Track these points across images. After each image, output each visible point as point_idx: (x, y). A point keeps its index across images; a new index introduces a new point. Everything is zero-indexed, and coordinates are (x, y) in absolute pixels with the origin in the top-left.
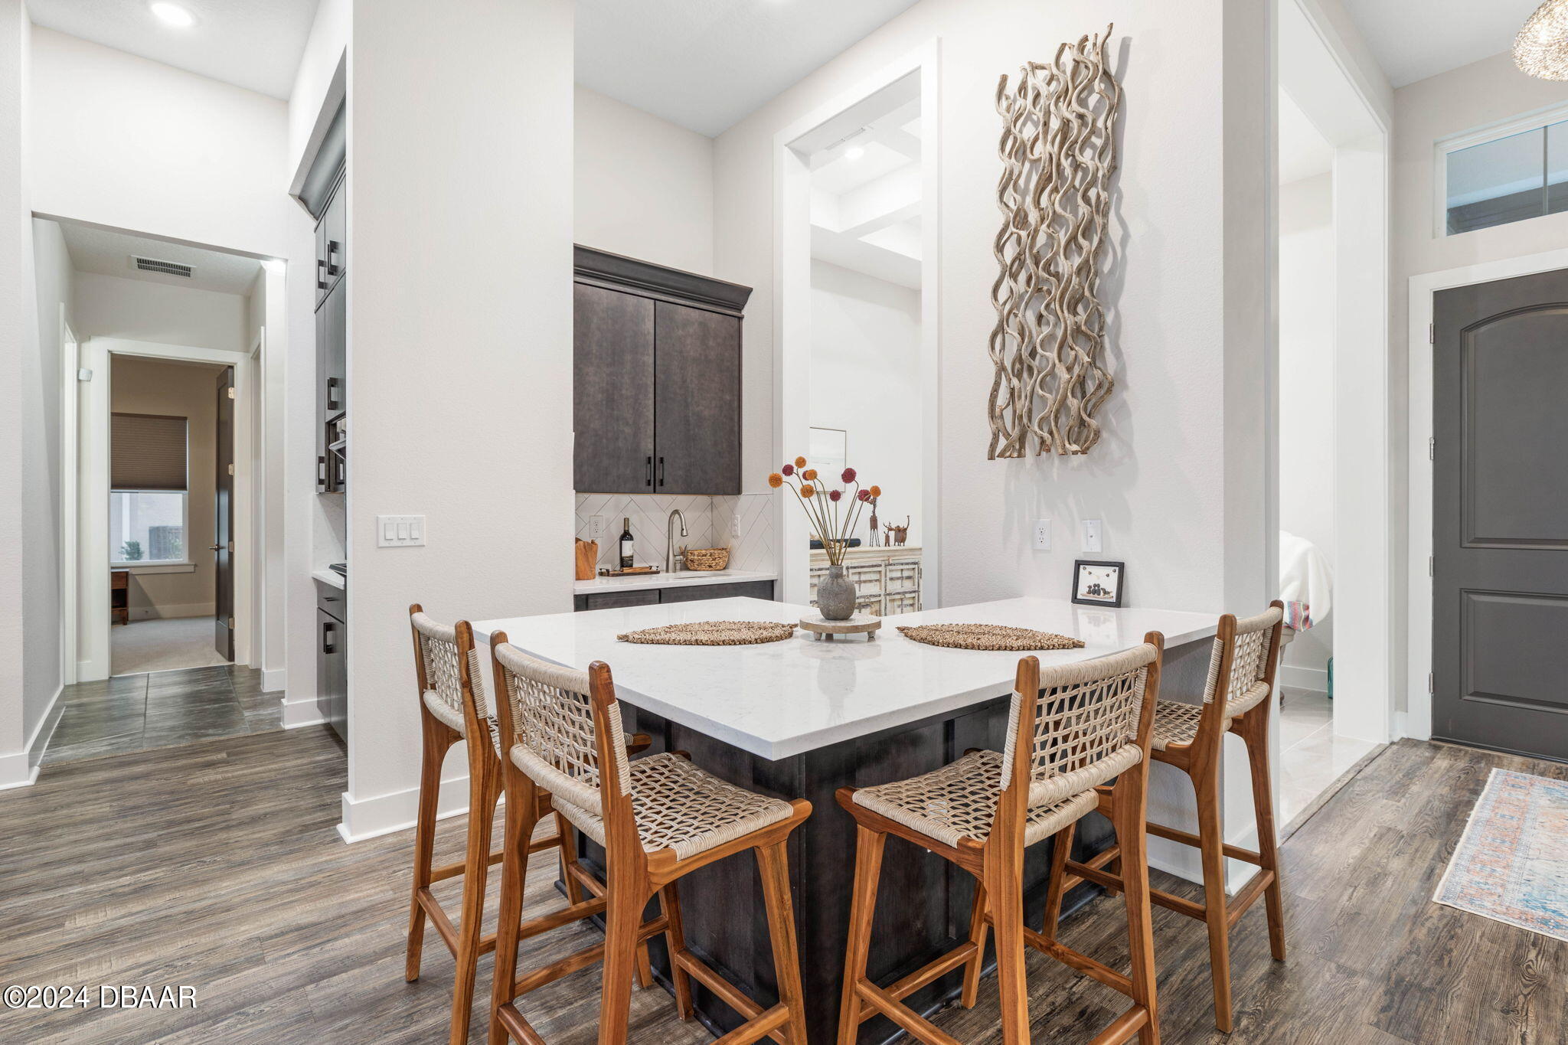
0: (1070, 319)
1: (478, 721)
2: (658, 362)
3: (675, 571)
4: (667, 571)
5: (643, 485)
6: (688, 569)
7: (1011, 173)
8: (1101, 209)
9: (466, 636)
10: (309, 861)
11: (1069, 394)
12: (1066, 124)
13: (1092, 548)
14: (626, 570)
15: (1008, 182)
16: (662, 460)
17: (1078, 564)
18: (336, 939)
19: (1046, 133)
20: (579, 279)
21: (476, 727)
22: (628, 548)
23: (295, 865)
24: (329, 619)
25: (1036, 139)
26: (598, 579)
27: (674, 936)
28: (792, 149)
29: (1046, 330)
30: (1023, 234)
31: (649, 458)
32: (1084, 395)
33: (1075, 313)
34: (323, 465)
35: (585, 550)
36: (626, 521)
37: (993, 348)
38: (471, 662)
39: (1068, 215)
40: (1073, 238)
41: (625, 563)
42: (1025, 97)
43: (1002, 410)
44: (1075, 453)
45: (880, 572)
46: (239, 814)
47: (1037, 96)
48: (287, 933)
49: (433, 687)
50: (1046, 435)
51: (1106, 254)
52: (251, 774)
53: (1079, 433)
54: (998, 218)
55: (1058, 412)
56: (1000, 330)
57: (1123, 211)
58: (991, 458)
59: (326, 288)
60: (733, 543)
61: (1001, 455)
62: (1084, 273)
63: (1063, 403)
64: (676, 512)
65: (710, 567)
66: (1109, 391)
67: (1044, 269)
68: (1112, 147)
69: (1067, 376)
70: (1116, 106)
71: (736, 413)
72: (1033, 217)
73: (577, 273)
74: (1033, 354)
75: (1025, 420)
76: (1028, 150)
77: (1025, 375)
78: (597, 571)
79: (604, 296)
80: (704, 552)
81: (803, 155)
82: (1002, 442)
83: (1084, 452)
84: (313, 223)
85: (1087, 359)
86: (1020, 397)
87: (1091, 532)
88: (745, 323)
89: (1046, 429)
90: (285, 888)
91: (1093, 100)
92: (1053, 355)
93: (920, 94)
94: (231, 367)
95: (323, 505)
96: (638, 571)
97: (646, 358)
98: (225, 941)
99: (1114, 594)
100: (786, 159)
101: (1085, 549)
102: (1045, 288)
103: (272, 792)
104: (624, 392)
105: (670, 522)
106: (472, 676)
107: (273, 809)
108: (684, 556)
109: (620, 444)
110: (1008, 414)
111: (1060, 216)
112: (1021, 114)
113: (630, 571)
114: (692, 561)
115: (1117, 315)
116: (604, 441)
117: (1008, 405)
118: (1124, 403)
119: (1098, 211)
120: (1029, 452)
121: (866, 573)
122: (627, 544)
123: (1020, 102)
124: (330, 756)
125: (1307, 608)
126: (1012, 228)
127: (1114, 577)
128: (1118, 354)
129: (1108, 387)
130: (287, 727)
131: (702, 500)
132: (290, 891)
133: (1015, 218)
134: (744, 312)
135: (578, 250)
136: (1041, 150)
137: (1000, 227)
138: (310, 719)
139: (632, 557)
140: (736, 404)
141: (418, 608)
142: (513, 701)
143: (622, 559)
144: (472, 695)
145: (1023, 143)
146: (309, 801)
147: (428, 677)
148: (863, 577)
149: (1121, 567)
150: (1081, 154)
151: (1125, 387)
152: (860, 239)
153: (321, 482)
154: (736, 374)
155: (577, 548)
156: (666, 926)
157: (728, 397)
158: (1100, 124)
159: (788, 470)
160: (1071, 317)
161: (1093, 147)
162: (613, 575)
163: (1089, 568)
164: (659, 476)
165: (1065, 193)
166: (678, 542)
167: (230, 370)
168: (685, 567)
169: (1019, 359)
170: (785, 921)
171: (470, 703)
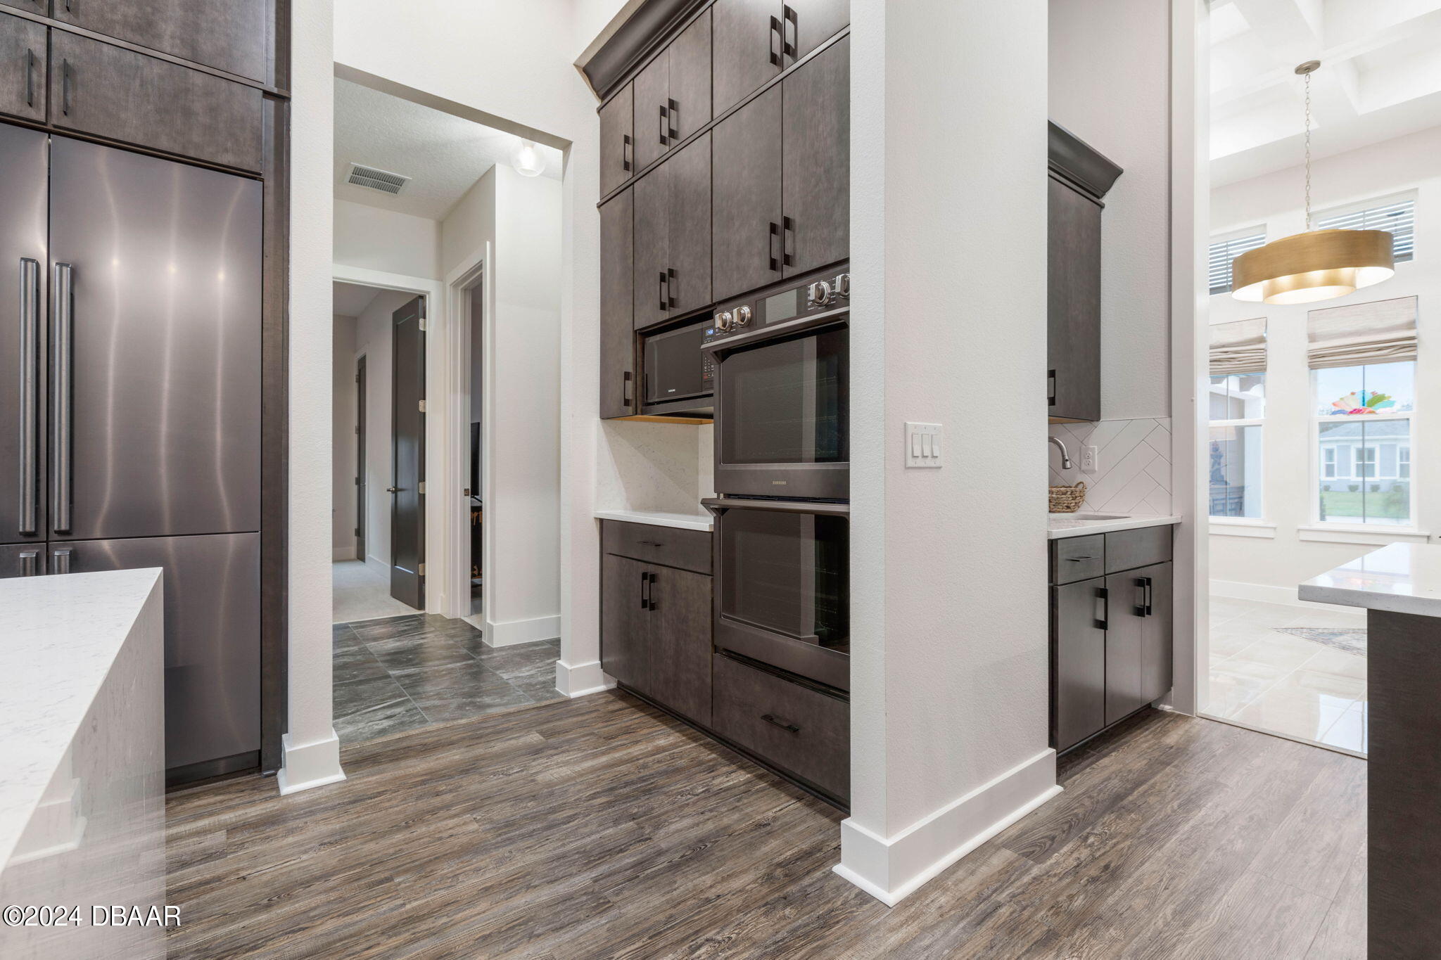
16: (1053, 374)
34: (630, 384)
59: (634, 169)
84: (597, 103)
94: (422, 297)
95: (606, 433)
130: (572, 695)
138: (592, 686)
153: (627, 403)
167: (420, 301)
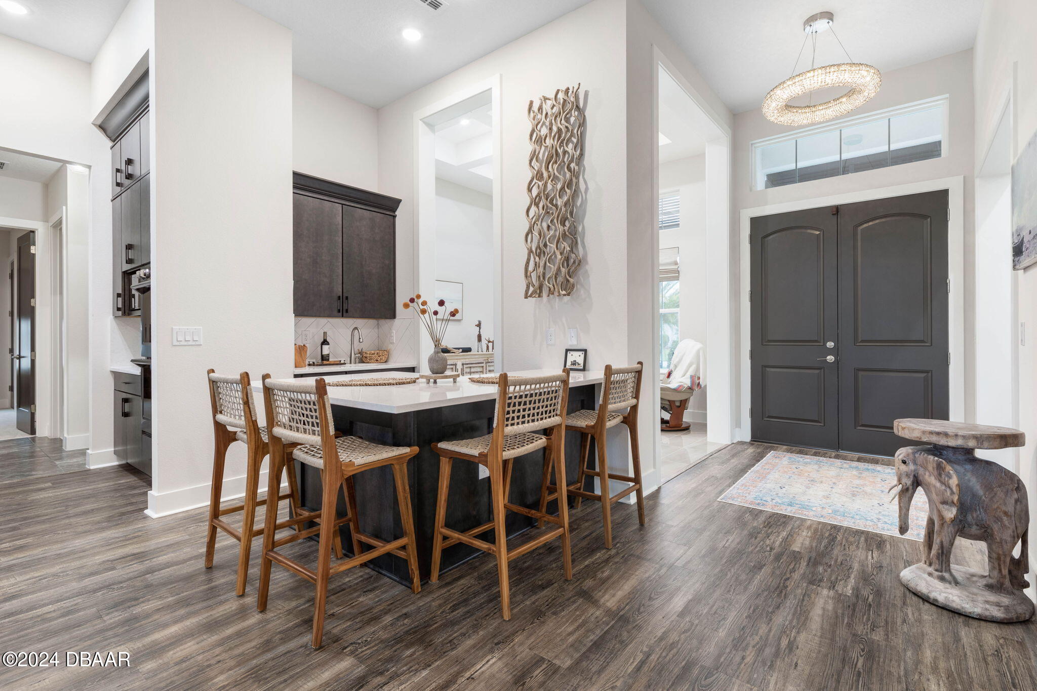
0: (561, 228)
1: (252, 421)
2: (344, 241)
3: (355, 363)
4: (351, 363)
5: (335, 312)
6: (363, 362)
7: (535, 151)
8: (576, 175)
9: (246, 380)
10: (131, 528)
11: (561, 266)
12: (560, 130)
13: (573, 343)
14: (325, 362)
15: (534, 156)
16: (347, 298)
17: (567, 351)
18: (159, 557)
19: (551, 133)
20: (295, 191)
21: (251, 424)
22: (326, 350)
23: (122, 530)
24: (125, 396)
25: (546, 136)
26: (307, 367)
27: (354, 525)
28: (424, 122)
29: (552, 232)
30: (540, 184)
31: (339, 297)
32: (568, 265)
33: (564, 225)
34: (120, 299)
35: (301, 350)
36: (325, 333)
37: (526, 241)
38: (249, 392)
39: (561, 177)
40: (563, 188)
41: (324, 358)
42: (542, 114)
43: (531, 273)
44: (564, 295)
45: (483, 367)
46: (72, 511)
47: (547, 114)
48: (126, 557)
49: (221, 412)
50: (551, 286)
51: (578, 196)
52: (74, 492)
53: (567, 285)
54: (528, 174)
55: (557, 274)
56: (530, 231)
57: (586, 176)
58: (526, 297)
59: (122, 186)
60: (391, 347)
61: (530, 296)
62: (568, 206)
63: (559, 269)
64: (356, 328)
65: (377, 361)
66: (579, 264)
67: (550, 203)
68: (580, 145)
69: (560, 257)
70: (582, 124)
71: (392, 271)
72: (545, 175)
73: (294, 187)
74: (545, 245)
75: (541, 279)
76: (543, 141)
77: (542, 255)
78: (307, 363)
79: (311, 202)
80: (373, 352)
81: (430, 126)
82: (531, 289)
83: (568, 294)
84: (110, 144)
85: (568, 249)
86: (539, 267)
87: (573, 335)
88: (397, 219)
89: (551, 283)
90: (117, 540)
91: (572, 119)
92: (554, 246)
93: (491, 102)
94: (33, 232)
95: (118, 324)
96: (332, 363)
97: (337, 238)
98: (88, 564)
99: (582, 365)
100: (421, 128)
101: (570, 343)
102: (551, 212)
103: (93, 499)
104: (323, 258)
105: (352, 335)
106: (249, 399)
107: (97, 507)
108: (361, 354)
109: (321, 288)
110: (534, 275)
111: (557, 177)
112: (539, 122)
113: (328, 363)
114: (366, 357)
115: (583, 227)
116: (312, 286)
117: (534, 270)
118: (586, 271)
119: (574, 175)
120: (545, 294)
121: (474, 367)
122: (325, 347)
123: (539, 116)
124: (128, 480)
125: (699, 378)
126: (535, 180)
127: (583, 356)
128: (584, 247)
129: (579, 263)
130: (92, 467)
131: (372, 322)
132: (123, 541)
133: (537, 175)
134: (397, 213)
135: (296, 175)
136: (549, 142)
137: (530, 179)
138: (109, 463)
139: (329, 355)
140: (392, 266)
141: (213, 371)
142: (273, 406)
143: (322, 356)
144: (249, 408)
145: (541, 136)
146: (121, 502)
147: (218, 407)
148: (473, 370)
149: (585, 351)
150: (567, 146)
151: (587, 263)
152: (470, 170)
153: (119, 309)
154: (392, 249)
155: (296, 349)
156: (350, 520)
157: (387, 262)
158: (575, 131)
159: (412, 300)
160: (562, 227)
161: (573, 142)
162: (317, 365)
163: (572, 353)
164: (345, 308)
165: (559, 165)
166: (357, 346)
167: (31, 234)
168: (362, 361)
169: (538, 247)
170: (406, 498)
171: (248, 412)
